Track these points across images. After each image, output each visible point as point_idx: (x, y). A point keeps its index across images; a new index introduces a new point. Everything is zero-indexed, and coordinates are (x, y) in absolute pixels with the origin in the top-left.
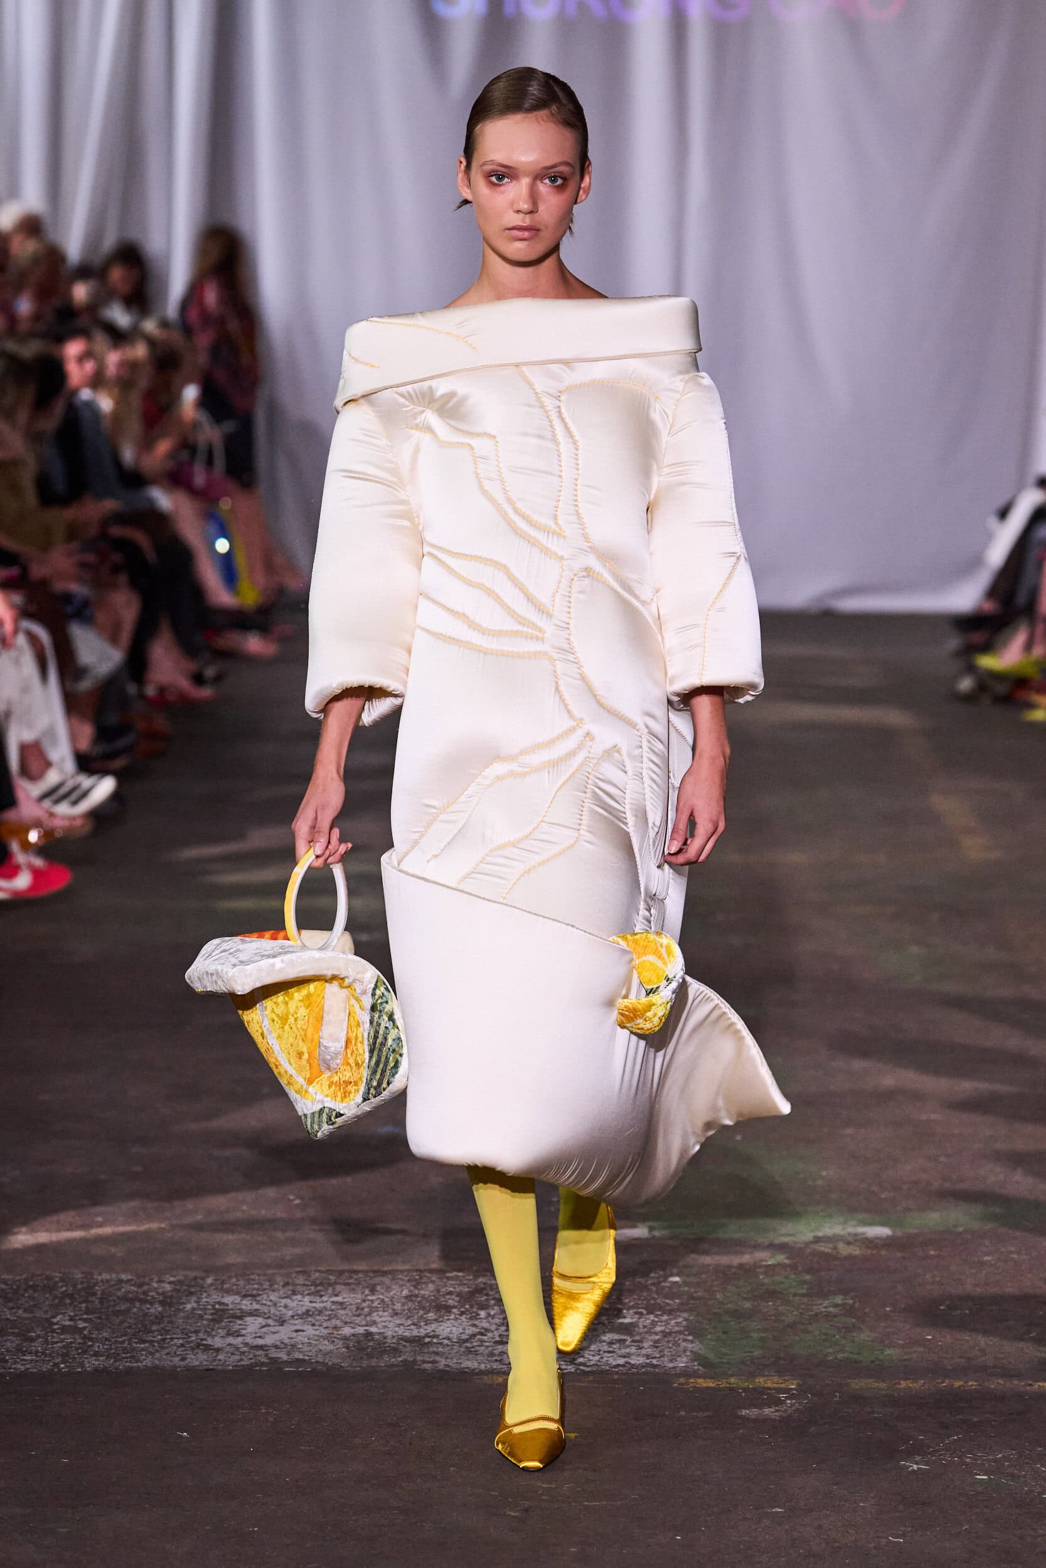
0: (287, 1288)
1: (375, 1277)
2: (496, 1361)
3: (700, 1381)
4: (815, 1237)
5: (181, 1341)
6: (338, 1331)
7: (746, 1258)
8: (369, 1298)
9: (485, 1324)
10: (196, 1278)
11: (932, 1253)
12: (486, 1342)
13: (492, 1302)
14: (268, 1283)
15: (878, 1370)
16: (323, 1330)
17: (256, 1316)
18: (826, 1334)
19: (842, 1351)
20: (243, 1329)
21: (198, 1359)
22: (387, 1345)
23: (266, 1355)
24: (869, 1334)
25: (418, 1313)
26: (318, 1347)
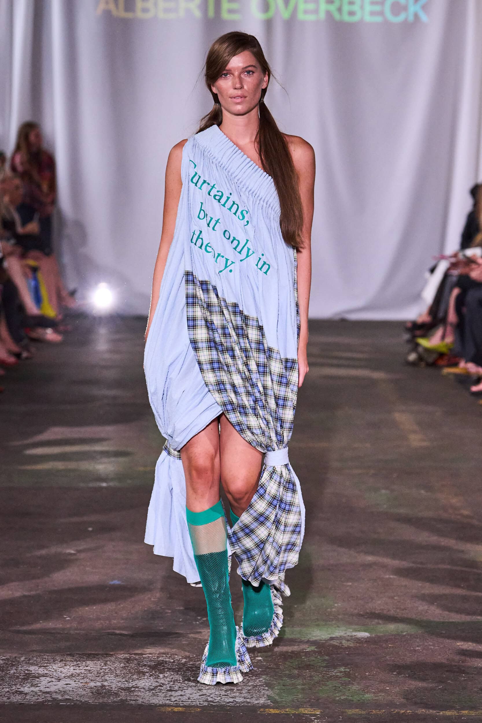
0: (62, 663)
1: (107, 657)
2: (168, 700)
3: (271, 710)
4: (331, 638)
5: (8, 689)
6: (87, 684)
7: (296, 648)
8: (104, 667)
9: (162, 681)
10: (16, 657)
11: (390, 645)
12: (163, 690)
13: (166, 670)
14: (52, 660)
15: (361, 705)
16: (80, 684)
17: (45, 676)
18: (335, 686)
19: (344, 695)
20: (39, 683)
21: (16, 699)
22: (112, 692)
23: (51, 697)
24: (357, 686)
25: (128, 675)
26: (77, 692)
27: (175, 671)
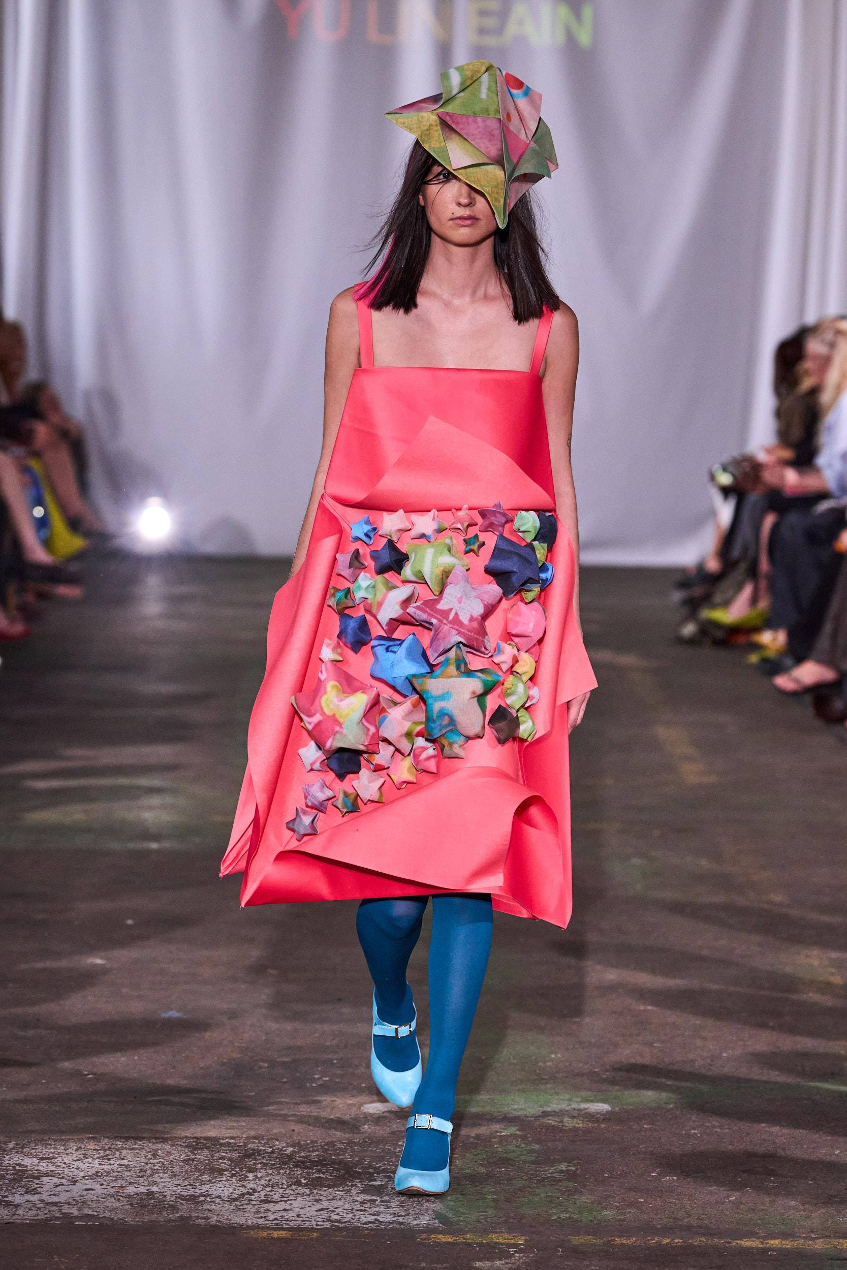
0: (79, 1152)
1: (157, 1143)
2: (262, 1217)
3: (440, 1236)
4: (543, 1112)
6: (123, 1190)
7: (483, 1130)
8: (152, 1161)
9: (252, 1185)
11: (645, 1126)
12: (253, 1201)
13: (260, 1165)
14: (63, 1148)
15: (595, 1229)
16: (110, 1189)
17: (50, 1176)
18: (550, 1196)
19: (566, 1211)
20: (39, 1187)
22: (166, 1203)
23: (60, 1211)
24: (589, 1197)
25: (194, 1174)
26: (105, 1204)
27: (275, 1168)
